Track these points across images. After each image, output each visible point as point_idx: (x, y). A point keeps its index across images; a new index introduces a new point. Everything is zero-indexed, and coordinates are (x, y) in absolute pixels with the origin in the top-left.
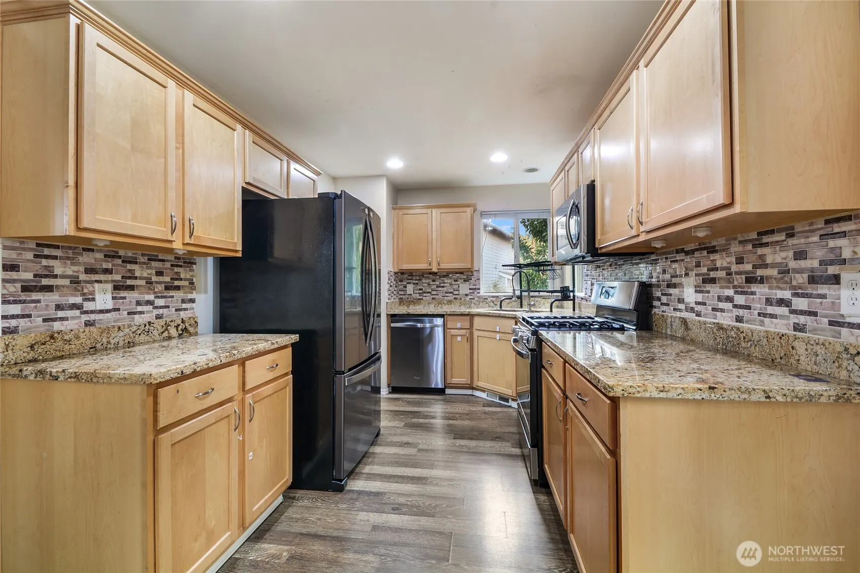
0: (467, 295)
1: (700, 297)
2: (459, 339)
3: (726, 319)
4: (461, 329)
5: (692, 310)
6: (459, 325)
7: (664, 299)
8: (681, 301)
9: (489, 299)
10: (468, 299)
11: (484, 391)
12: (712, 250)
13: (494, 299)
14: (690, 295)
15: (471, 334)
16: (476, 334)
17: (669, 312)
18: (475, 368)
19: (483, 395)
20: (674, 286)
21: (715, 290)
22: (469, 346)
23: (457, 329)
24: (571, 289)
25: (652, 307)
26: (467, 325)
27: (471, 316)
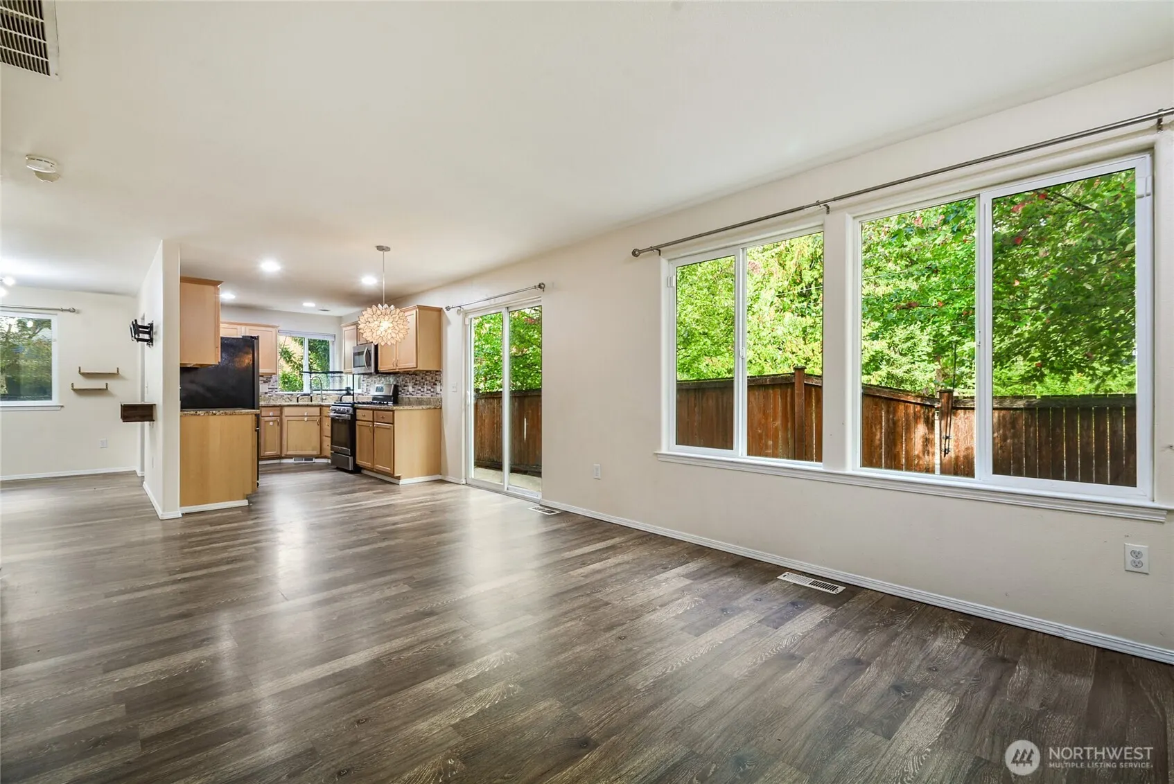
0: (266, 393)
1: (413, 390)
2: (271, 423)
3: (419, 396)
4: (273, 416)
5: (411, 394)
6: (271, 414)
7: (403, 391)
8: (408, 391)
9: (286, 396)
10: (267, 396)
11: (292, 458)
12: (416, 375)
13: (289, 396)
14: (411, 389)
15: (281, 420)
16: (285, 419)
17: (404, 396)
18: (284, 443)
19: (291, 461)
20: (406, 386)
21: (417, 387)
22: (279, 428)
23: (270, 416)
24: (352, 388)
25: (398, 394)
26: (278, 413)
27: (281, 407)
